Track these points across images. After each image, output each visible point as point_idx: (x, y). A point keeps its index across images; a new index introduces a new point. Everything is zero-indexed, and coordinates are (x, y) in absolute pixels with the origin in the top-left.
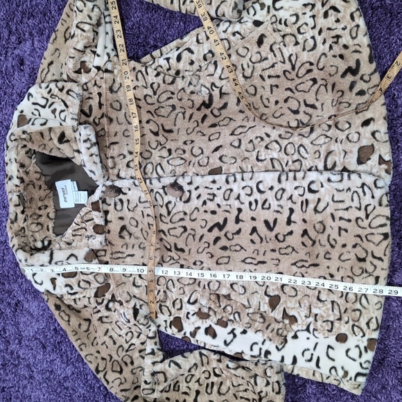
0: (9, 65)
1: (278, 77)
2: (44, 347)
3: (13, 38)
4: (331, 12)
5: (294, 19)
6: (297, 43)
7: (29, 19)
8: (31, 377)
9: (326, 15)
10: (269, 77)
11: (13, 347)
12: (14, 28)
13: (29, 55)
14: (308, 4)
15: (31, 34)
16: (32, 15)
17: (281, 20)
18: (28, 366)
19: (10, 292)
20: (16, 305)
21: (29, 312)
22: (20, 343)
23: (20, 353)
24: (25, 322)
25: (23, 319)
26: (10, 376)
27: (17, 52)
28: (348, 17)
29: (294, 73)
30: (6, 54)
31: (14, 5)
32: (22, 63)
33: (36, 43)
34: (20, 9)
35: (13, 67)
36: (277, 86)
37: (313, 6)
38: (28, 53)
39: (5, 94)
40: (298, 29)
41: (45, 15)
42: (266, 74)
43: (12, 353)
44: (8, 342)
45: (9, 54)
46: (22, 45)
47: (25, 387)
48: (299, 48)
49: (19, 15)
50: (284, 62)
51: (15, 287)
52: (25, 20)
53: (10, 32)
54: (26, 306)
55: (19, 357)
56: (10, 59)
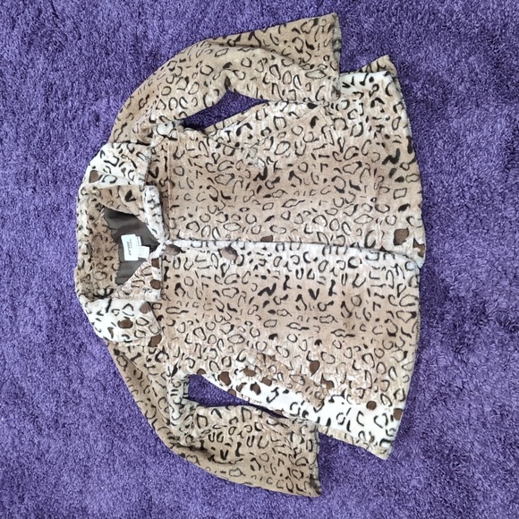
0: (86, 120)
1: (328, 157)
2: (105, 389)
3: (91, 95)
4: (376, 102)
5: (345, 104)
6: (346, 128)
7: (106, 78)
8: (92, 417)
9: (373, 105)
10: (320, 156)
11: (75, 386)
12: (92, 86)
13: (105, 113)
14: (358, 93)
15: (107, 93)
16: (110, 76)
17: (332, 105)
18: (89, 406)
19: (75, 334)
20: (80, 346)
21: (92, 354)
22: (82, 383)
23: (82, 393)
24: (87, 364)
25: (86, 361)
26: (70, 413)
27: (93, 108)
28: (392, 109)
29: (342, 155)
30: (83, 109)
31: (93, 64)
32: (98, 119)
33: (111, 101)
34: (98, 68)
35: (89, 122)
36: (327, 165)
37: (362, 94)
38: (104, 110)
39: (81, 147)
40: (349, 114)
41: (121, 76)
42: (317, 153)
43: (74, 392)
44: (71, 380)
45: (86, 109)
46: (98, 102)
47: (85, 425)
48: (347, 132)
49: (97, 73)
50: (333, 144)
51: (80, 329)
52: (103, 79)
53: (88, 89)
54: (89, 348)
55: (80, 396)
56: (87, 114)
